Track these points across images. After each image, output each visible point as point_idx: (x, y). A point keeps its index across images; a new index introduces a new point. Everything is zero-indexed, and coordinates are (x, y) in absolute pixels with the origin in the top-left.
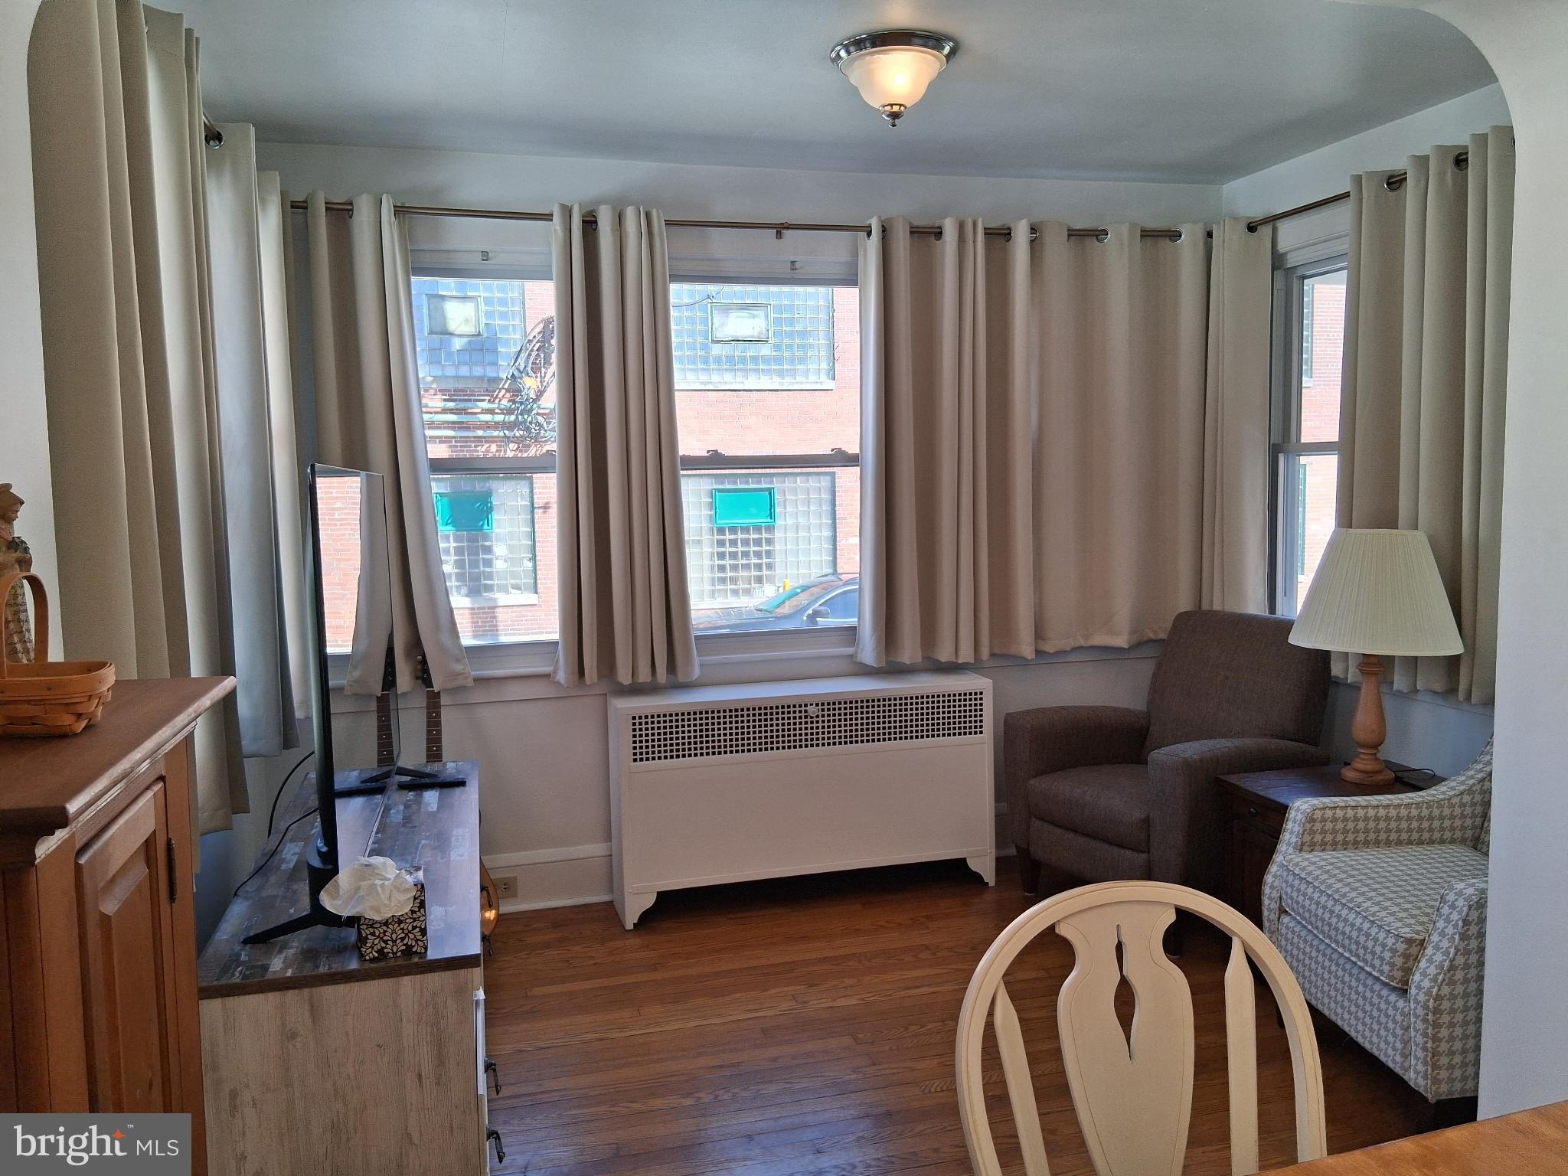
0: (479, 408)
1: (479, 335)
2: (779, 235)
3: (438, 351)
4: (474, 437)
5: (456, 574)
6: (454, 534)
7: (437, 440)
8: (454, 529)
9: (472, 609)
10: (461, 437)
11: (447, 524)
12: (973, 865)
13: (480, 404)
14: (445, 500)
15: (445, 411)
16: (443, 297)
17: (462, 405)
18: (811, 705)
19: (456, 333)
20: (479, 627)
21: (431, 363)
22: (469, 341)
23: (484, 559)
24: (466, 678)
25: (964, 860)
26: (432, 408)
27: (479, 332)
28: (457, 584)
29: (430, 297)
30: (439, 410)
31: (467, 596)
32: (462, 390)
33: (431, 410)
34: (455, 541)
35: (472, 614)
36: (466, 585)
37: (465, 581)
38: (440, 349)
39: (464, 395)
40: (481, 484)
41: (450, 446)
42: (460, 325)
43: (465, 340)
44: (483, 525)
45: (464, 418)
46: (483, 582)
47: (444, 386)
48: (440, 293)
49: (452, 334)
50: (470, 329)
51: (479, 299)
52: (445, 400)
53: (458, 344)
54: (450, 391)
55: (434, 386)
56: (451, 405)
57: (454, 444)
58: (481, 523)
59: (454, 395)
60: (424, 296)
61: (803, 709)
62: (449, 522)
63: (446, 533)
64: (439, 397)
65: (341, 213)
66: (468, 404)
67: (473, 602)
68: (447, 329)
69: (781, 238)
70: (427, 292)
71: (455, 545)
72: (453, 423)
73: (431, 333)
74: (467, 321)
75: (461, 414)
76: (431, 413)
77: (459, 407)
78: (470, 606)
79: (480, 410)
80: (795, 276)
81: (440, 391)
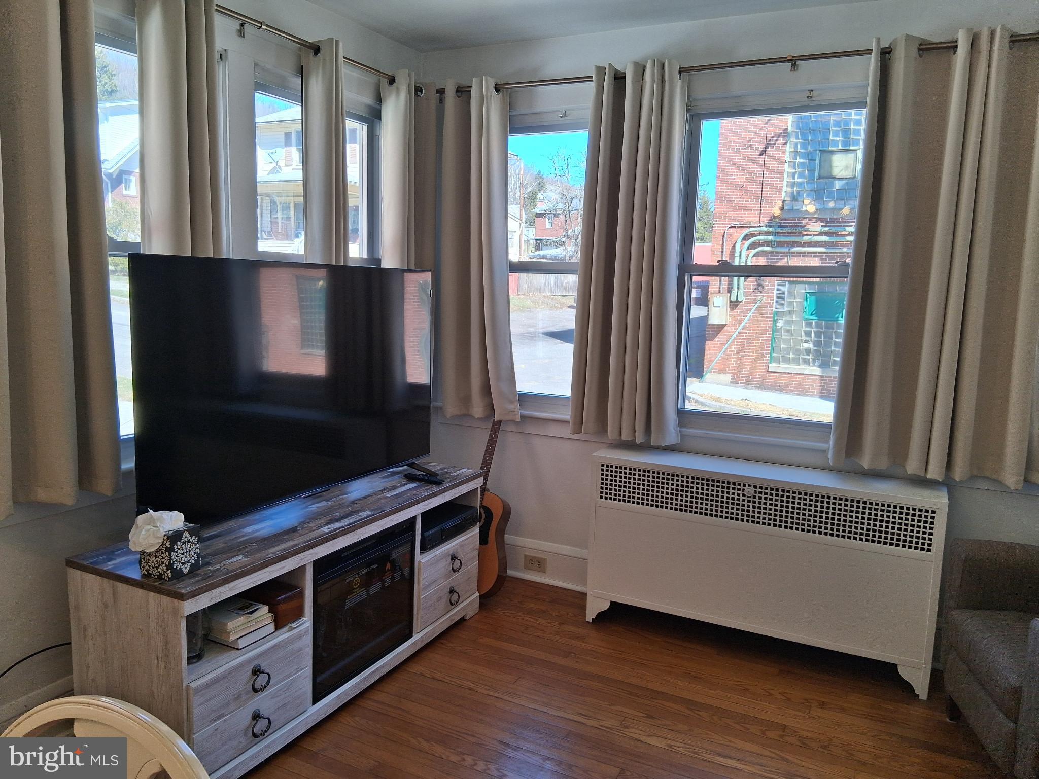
0: (847, 231)
1: (855, 177)
2: (794, 67)
3: (822, 191)
4: (840, 253)
5: (814, 351)
6: (816, 322)
7: (813, 255)
8: (816, 318)
9: (821, 376)
10: (830, 253)
11: (812, 315)
12: (903, 672)
13: (847, 229)
14: (813, 298)
15: (821, 234)
16: (832, 152)
17: (833, 230)
18: (750, 486)
19: (838, 177)
20: (824, 390)
21: (816, 199)
22: (847, 183)
23: (835, 342)
24: (515, 415)
25: (896, 665)
26: (812, 231)
27: (855, 175)
28: (813, 357)
29: (822, 152)
30: (817, 233)
31: (819, 367)
32: (836, 219)
33: (811, 233)
34: (817, 326)
35: (821, 380)
36: (819, 359)
37: (819, 356)
38: (824, 190)
39: (837, 222)
40: (841, 288)
41: (821, 260)
42: (842, 170)
43: (844, 182)
44: (838, 318)
45: (834, 239)
46: (832, 358)
47: (823, 216)
48: (830, 148)
49: (835, 178)
50: (847, 174)
51: (858, 152)
52: (822, 226)
53: (837, 185)
54: (826, 219)
55: (816, 216)
56: (826, 229)
57: (824, 257)
58: (837, 316)
59: (829, 222)
60: (818, 152)
61: (742, 488)
62: (813, 313)
63: (811, 321)
64: (819, 223)
65: (463, 92)
66: (839, 229)
67: (823, 372)
68: (832, 175)
69: (795, 70)
70: (821, 149)
71: (815, 330)
72: (826, 242)
73: (819, 178)
74: (847, 167)
75: (833, 236)
76: (810, 235)
77: (831, 231)
78: (820, 374)
79: (847, 233)
80: (811, 104)
81: (820, 219)
